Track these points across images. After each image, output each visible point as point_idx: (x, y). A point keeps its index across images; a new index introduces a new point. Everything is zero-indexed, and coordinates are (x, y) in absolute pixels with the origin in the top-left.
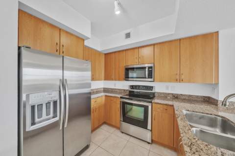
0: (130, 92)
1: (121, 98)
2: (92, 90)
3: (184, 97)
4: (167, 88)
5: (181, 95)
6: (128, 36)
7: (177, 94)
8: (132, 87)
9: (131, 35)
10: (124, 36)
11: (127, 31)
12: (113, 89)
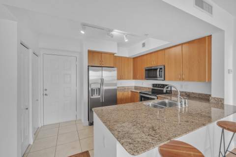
0: (153, 89)
1: (140, 93)
2: (118, 87)
3: (195, 95)
4: (182, 86)
5: (193, 93)
6: (144, 45)
7: (189, 92)
8: (154, 85)
9: (146, 44)
10: (141, 45)
11: (143, 42)
12: (141, 87)
